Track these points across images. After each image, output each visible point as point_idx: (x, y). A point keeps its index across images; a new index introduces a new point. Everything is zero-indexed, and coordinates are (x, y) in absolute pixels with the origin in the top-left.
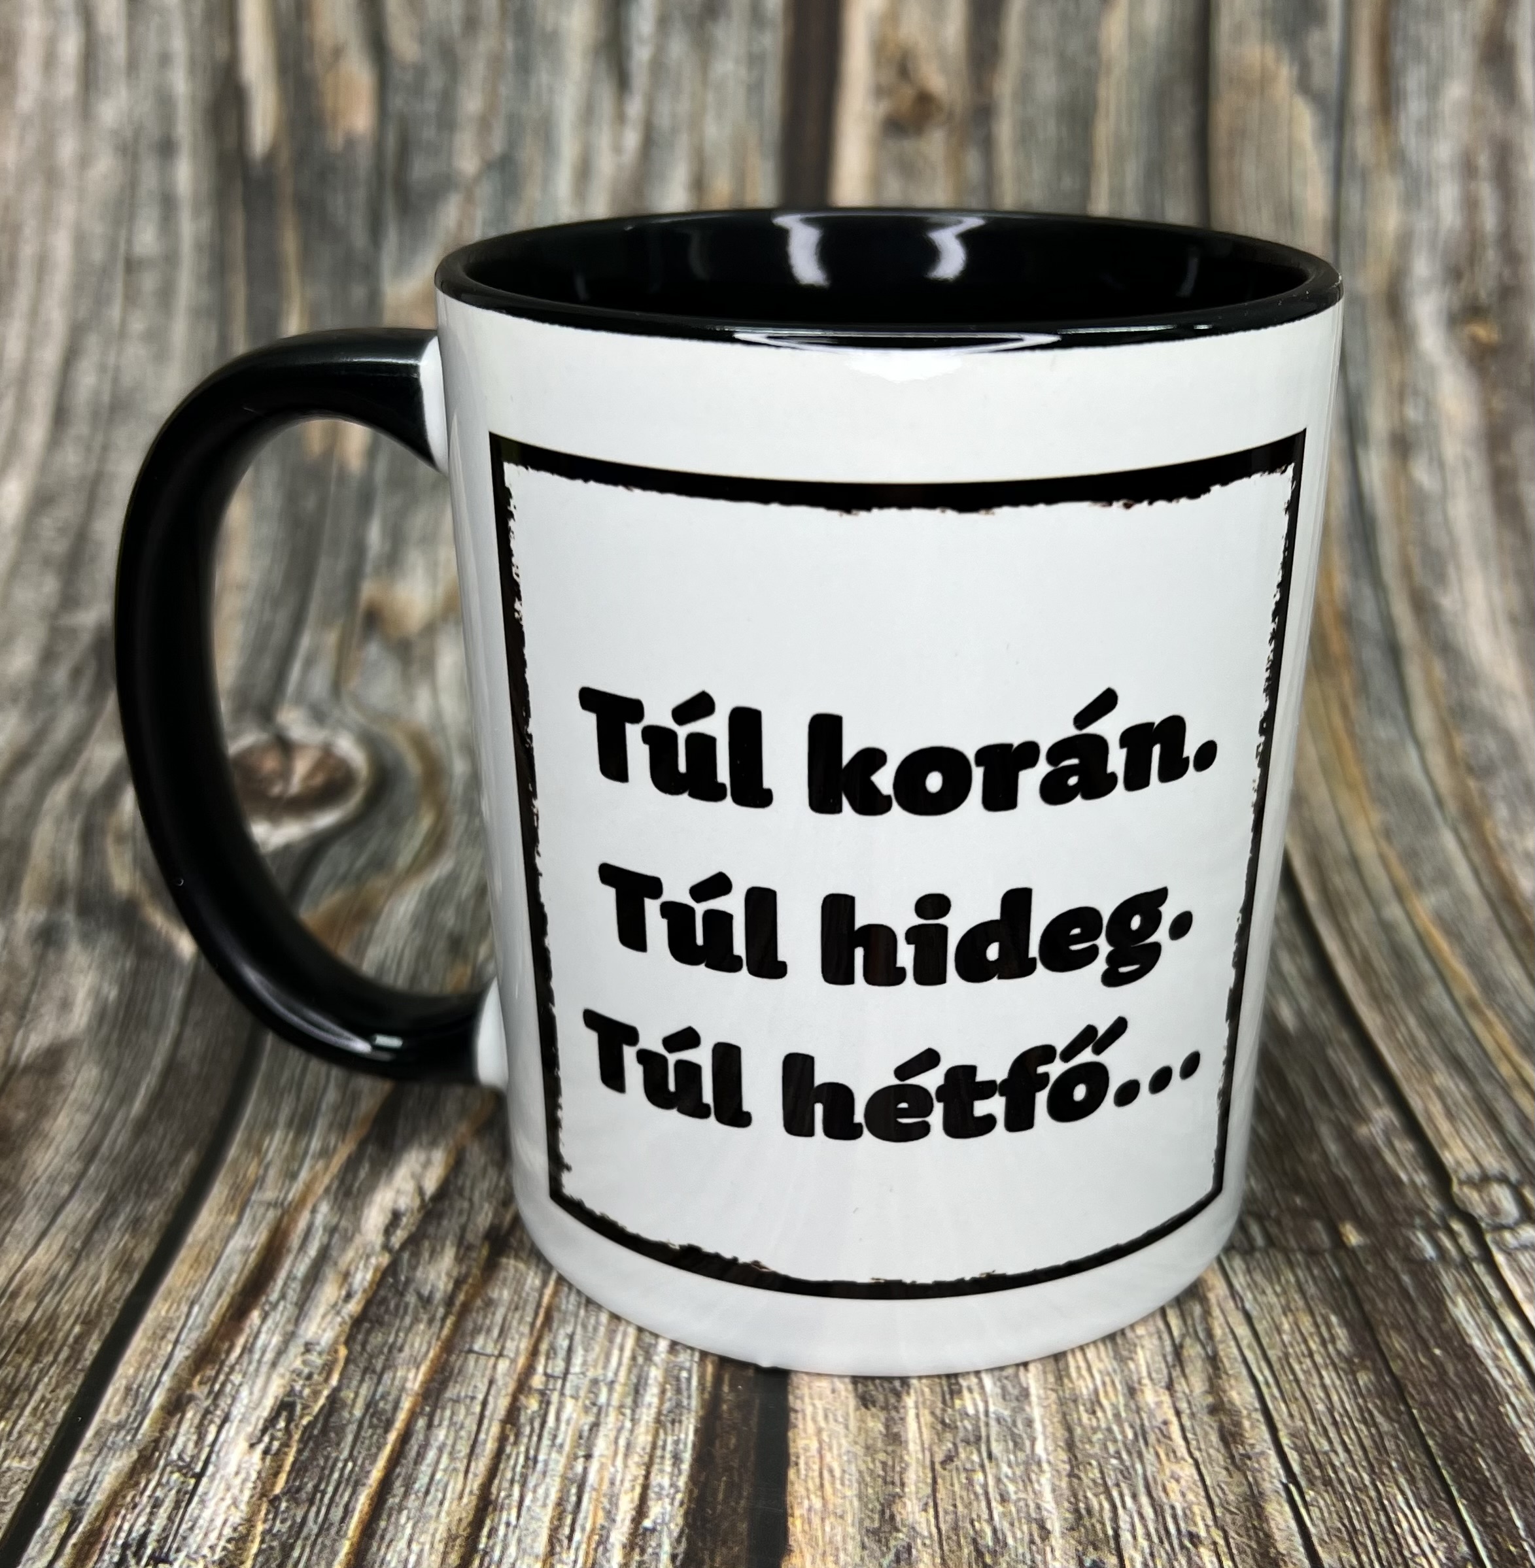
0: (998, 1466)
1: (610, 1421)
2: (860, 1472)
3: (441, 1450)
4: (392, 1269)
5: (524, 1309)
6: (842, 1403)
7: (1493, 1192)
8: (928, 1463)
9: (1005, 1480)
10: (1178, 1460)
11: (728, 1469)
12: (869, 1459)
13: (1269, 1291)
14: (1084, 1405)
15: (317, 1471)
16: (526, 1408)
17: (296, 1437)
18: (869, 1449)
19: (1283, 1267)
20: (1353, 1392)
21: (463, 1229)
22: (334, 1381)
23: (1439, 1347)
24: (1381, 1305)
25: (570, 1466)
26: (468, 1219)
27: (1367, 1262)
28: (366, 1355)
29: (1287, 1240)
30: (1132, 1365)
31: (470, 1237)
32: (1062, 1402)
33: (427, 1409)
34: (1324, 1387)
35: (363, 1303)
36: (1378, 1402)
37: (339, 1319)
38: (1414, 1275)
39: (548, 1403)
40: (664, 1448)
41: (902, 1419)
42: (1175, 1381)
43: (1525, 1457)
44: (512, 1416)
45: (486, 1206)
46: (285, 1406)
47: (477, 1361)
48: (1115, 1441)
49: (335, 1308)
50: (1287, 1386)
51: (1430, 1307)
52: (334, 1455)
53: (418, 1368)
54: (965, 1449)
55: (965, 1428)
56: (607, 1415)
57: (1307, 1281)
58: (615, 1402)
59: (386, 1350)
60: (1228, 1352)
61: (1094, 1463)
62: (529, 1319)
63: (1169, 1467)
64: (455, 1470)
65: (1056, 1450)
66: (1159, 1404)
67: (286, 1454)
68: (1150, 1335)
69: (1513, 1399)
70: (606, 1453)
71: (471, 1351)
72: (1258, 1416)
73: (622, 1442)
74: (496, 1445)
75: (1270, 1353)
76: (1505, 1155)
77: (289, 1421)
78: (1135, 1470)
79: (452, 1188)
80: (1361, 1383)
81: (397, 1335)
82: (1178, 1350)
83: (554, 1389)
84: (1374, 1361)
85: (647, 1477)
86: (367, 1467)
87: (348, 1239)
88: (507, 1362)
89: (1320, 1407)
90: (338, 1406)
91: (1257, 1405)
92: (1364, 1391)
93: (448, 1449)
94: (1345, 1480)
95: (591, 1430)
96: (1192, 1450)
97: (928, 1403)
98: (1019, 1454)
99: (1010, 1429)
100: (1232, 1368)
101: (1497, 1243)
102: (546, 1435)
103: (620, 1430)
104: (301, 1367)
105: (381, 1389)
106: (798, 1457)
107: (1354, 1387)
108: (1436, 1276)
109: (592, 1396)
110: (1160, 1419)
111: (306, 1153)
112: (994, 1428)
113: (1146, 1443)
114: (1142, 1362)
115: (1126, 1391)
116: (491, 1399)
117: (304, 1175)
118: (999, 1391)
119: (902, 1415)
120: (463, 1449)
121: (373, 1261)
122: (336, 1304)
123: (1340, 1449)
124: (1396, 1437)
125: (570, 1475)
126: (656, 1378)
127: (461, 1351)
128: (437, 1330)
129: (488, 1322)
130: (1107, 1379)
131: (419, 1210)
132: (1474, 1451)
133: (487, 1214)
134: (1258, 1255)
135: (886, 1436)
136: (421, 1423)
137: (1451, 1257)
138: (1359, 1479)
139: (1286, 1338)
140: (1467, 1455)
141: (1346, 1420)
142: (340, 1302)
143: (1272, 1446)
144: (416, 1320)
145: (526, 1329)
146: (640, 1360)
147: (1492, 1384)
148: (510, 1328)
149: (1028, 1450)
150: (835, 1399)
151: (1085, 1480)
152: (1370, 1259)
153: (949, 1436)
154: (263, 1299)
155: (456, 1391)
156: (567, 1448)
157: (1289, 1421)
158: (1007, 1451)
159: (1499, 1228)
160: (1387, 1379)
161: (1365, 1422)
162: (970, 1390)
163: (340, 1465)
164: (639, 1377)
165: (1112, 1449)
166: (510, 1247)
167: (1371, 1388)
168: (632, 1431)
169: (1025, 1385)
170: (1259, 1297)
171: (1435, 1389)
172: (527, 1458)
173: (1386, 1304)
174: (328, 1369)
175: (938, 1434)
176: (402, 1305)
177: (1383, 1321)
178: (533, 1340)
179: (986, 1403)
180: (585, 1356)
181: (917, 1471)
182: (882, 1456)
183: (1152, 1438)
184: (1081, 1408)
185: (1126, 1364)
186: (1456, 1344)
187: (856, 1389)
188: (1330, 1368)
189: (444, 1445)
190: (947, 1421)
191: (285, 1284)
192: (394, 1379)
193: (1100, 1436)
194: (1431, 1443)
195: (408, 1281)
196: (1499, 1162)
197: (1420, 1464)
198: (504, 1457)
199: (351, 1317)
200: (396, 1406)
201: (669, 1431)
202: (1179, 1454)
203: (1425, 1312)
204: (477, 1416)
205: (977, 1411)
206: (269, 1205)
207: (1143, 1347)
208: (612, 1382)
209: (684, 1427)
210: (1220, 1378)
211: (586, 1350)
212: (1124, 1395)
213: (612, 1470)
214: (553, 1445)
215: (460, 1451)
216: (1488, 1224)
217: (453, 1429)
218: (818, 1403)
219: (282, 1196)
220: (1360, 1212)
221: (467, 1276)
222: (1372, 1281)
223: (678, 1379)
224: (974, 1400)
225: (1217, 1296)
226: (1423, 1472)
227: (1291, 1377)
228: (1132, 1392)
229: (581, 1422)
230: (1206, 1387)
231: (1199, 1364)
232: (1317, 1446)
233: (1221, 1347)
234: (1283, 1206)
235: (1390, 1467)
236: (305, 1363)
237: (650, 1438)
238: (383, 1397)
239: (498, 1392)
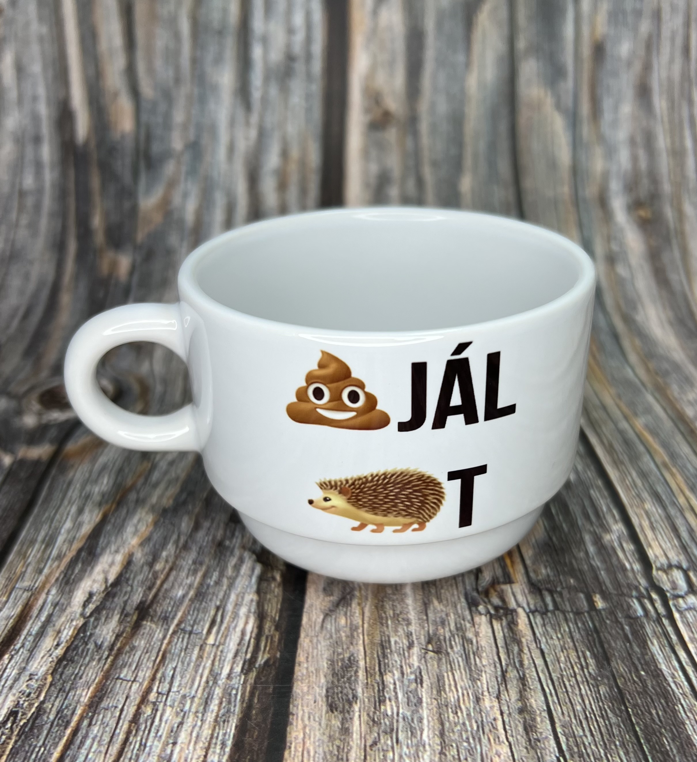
0: (401, 747)
1: (190, 721)
2: (325, 753)
3: (94, 740)
4: (83, 628)
5: (151, 652)
6: (319, 709)
7: (673, 574)
8: (363, 746)
9: (404, 756)
10: (500, 743)
11: (251, 751)
12: (330, 744)
13: (554, 637)
14: (451, 708)
15: (23, 754)
16: (144, 713)
17: (16, 733)
18: (331, 738)
19: (562, 621)
20: (597, 697)
21: (125, 603)
22: (42, 698)
23: (644, 671)
24: (613, 644)
25: (164, 749)
26: (129, 598)
27: (608, 618)
28: (61, 682)
29: (565, 605)
30: (479, 683)
31: (128, 608)
32: (439, 707)
33: (90, 714)
34: (581, 696)
35: (65, 649)
36: (610, 704)
37: (50, 659)
38: (631, 625)
39: (157, 710)
40: (217, 738)
41: (351, 719)
42: (502, 692)
43: (688, 737)
44: (135, 719)
45: (140, 589)
46: (13, 714)
47: (121, 684)
48: (467, 731)
49: (49, 653)
50: (562, 696)
51: (639, 646)
52: (34, 743)
53: (89, 689)
54: (384, 737)
55: (385, 724)
56: (188, 718)
57: (575, 631)
58: (193, 710)
59: (73, 677)
60: (531, 674)
61: (454, 745)
62: (153, 658)
63: (496, 747)
64: (100, 752)
65: (434, 737)
66: (492, 707)
67: (8, 744)
68: (490, 665)
69: (683, 701)
70: (184, 741)
71: (118, 678)
72: (545, 714)
73: (194, 734)
74: (125, 736)
75: (553, 675)
76: (681, 552)
77: (13, 722)
78: (476, 749)
79: (123, 579)
80: (601, 692)
81: (80, 669)
82: (504, 673)
83: (161, 702)
84: (609, 679)
85: (205, 756)
86: (52, 751)
87: (63, 610)
88: (138, 685)
89: (579, 708)
90: (41, 713)
91: (545, 708)
92: (603, 698)
93: (98, 739)
94: (591, 754)
95: (178, 727)
96: (508, 736)
97: (366, 708)
98: (413, 739)
99: (409, 724)
100: (533, 685)
101: (675, 606)
102: (153, 730)
103: (194, 727)
104: (25, 689)
105: (66, 702)
106: (291, 744)
107: (598, 695)
108: (643, 627)
109: (181, 705)
110: (492, 718)
111: (49, 558)
112: (401, 723)
113: (484, 733)
114: (484, 681)
115: (475, 700)
116: (125, 707)
117: (46, 571)
118: (406, 700)
119: (351, 716)
120: (106, 739)
121: (74, 623)
122: (50, 650)
123: (588, 734)
124: (619, 726)
125: (163, 755)
126: (218, 694)
127: (113, 678)
128: (102, 665)
129: (130, 660)
130: (465, 692)
131: (103, 592)
132: (661, 734)
133: (139, 595)
134: (549, 614)
135: (342, 729)
136: (86, 723)
137: (651, 615)
138: (598, 753)
139: (562, 665)
140: (657, 736)
141: (592, 716)
142: (53, 649)
143: (552, 734)
144: (92, 659)
145: (150, 665)
146: (211, 683)
147: (671, 693)
148: (142, 664)
149: (419, 738)
150: (315, 707)
151: (449, 757)
152: (609, 617)
153: (376, 729)
154: (12, 647)
155: (107, 704)
156: (163, 738)
157: (561, 718)
158: (407, 738)
159: (676, 597)
160: (616, 690)
161: (602, 717)
162: (390, 700)
163: (37, 749)
164: (209, 694)
165: (464, 737)
166: (149, 615)
167: (607, 695)
168: (201, 727)
169: (420, 696)
170: (549, 641)
171: (641, 696)
172: (141, 744)
173: (616, 644)
174: (39, 690)
175: (370, 728)
176: (86, 650)
177: (614, 654)
178: (154, 670)
179: (398, 707)
180: (180, 681)
181: (356, 752)
182: (337, 742)
183: (487, 729)
184: (450, 710)
185: (476, 683)
186: (653, 668)
187: (327, 700)
188: (585, 683)
189: (96, 736)
190: (376, 719)
191: (25, 638)
192: (74, 695)
193: (459, 728)
194: (638, 729)
195: (91, 635)
196: (678, 556)
197: (631, 743)
198: (128, 744)
199: (57, 657)
200: (73, 713)
201: (221, 728)
202: (501, 739)
203: (637, 649)
204: (117, 718)
205: (393, 713)
206: (25, 590)
207: (485, 672)
208: (194, 697)
209: (230, 724)
210: (526, 690)
211: (182, 678)
212: (474, 702)
213: (187, 752)
214: (156, 736)
215: (104, 740)
216: (671, 594)
217: (102, 726)
218: (305, 708)
219: (32, 585)
220: (604, 588)
221: (123, 632)
222: (609, 630)
223: (230, 695)
224: (392, 706)
225: (527, 640)
226: (633, 747)
227: (564, 690)
228: (478, 700)
229: (173, 722)
230: (518, 697)
231: (515, 682)
232: (576, 733)
233: (527, 671)
234: (564, 585)
235: (616, 745)
236: (27, 686)
237: (210, 732)
238: (67, 707)
239: (130, 704)
